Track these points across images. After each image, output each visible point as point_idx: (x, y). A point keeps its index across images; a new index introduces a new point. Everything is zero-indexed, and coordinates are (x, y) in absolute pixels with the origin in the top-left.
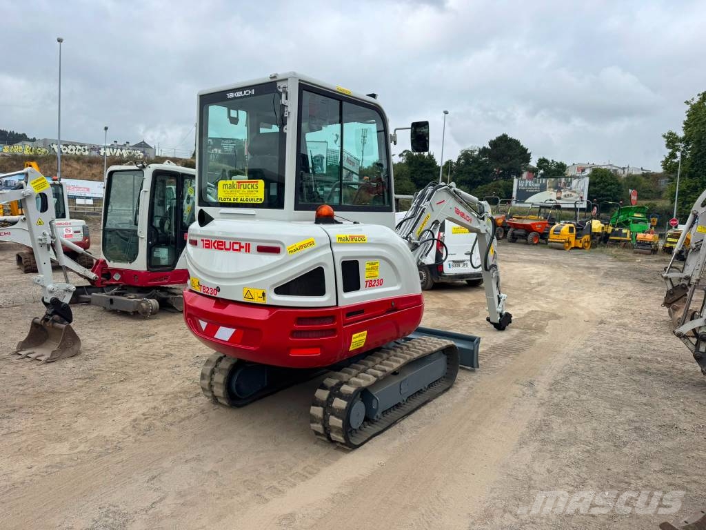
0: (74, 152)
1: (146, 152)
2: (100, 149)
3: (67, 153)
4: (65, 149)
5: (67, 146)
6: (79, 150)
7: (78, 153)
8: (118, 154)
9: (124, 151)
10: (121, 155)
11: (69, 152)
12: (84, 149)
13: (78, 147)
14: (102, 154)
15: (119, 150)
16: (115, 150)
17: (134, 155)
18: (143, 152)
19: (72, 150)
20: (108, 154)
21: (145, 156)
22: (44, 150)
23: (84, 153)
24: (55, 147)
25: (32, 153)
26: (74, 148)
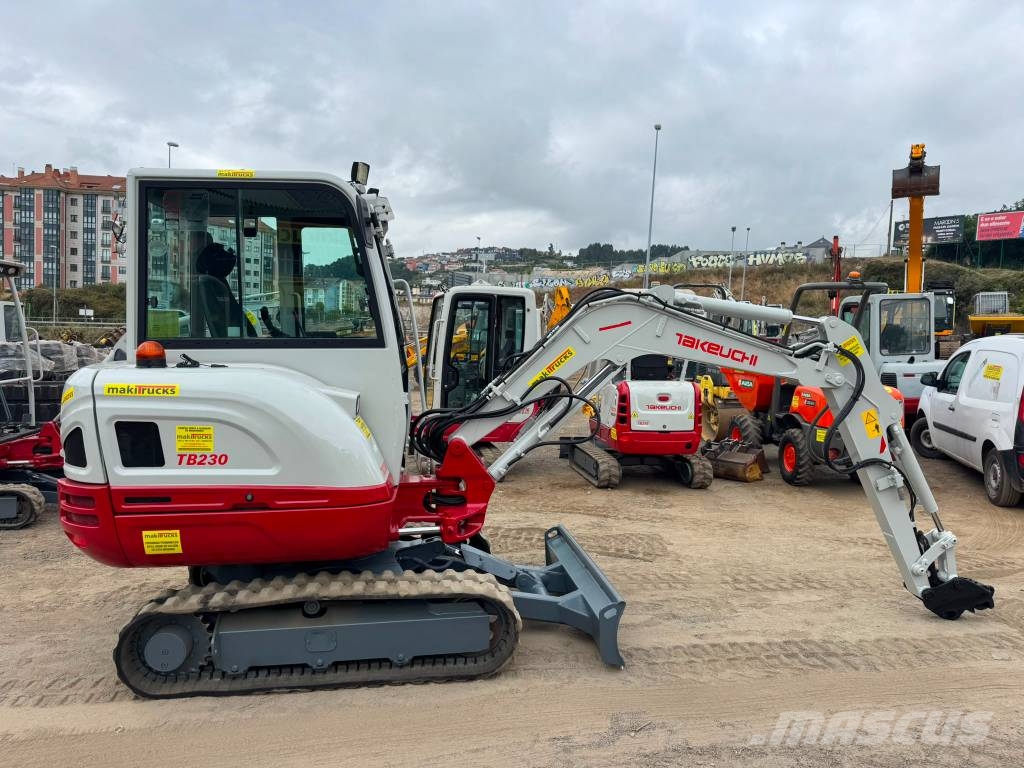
0: (715, 264)
1: (811, 253)
2: (748, 256)
3: (707, 266)
4: (705, 262)
5: (707, 257)
6: (722, 260)
7: (720, 265)
8: (771, 261)
9: (780, 256)
10: (776, 262)
11: (710, 265)
12: (729, 258)
13: (721, 257)
14: (751, 263)
15: (773, 256)
16: (768, 256)
17: (794, 259)
18: (807, 255)
19: (713, 262)
20: (759, 262)
21: (809, 259)
22: (681, 265)
23: (728, 265)
24: (693, 260)
25: (667, 271)
26: (716, 259)
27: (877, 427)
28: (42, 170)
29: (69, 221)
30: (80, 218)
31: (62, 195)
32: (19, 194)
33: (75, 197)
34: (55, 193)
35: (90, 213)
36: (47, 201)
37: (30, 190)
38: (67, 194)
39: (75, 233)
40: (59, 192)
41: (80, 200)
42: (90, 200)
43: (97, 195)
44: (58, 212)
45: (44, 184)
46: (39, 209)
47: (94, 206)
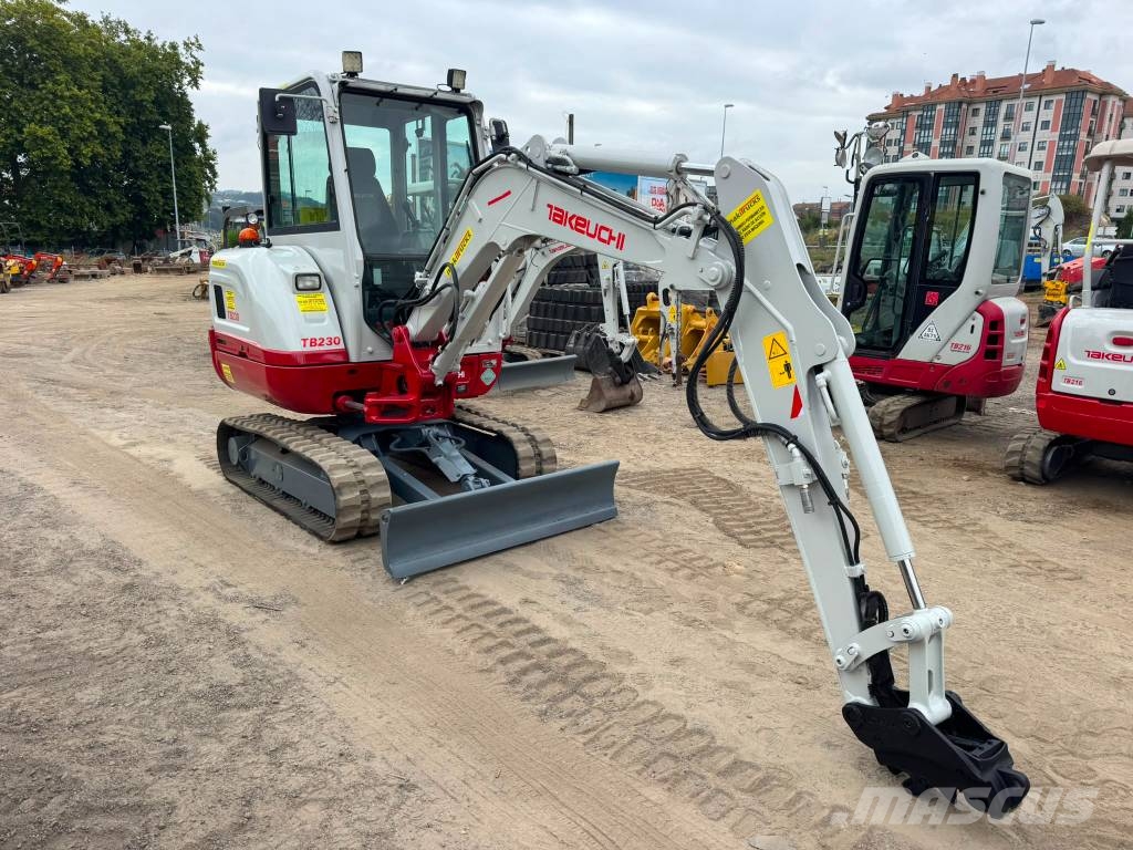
27: (788, 367)
28: (947, 82)
29: (967, 134)
30: (979, 132)
31: (964, 106)
32: (921, 113)
33: (977, 106)
34: (957, 105)
35: (990, 124)
36: (948, 116)
37: (932, 106)
38: (969, 104)
39: (972, 147)
40: (960, 103)
41: (983, 108)
42: (993, 106)
43: (1001, 100)
44: (957, 127)
45: (946, 97)
46: (938, 126)
47: (996, 114)
